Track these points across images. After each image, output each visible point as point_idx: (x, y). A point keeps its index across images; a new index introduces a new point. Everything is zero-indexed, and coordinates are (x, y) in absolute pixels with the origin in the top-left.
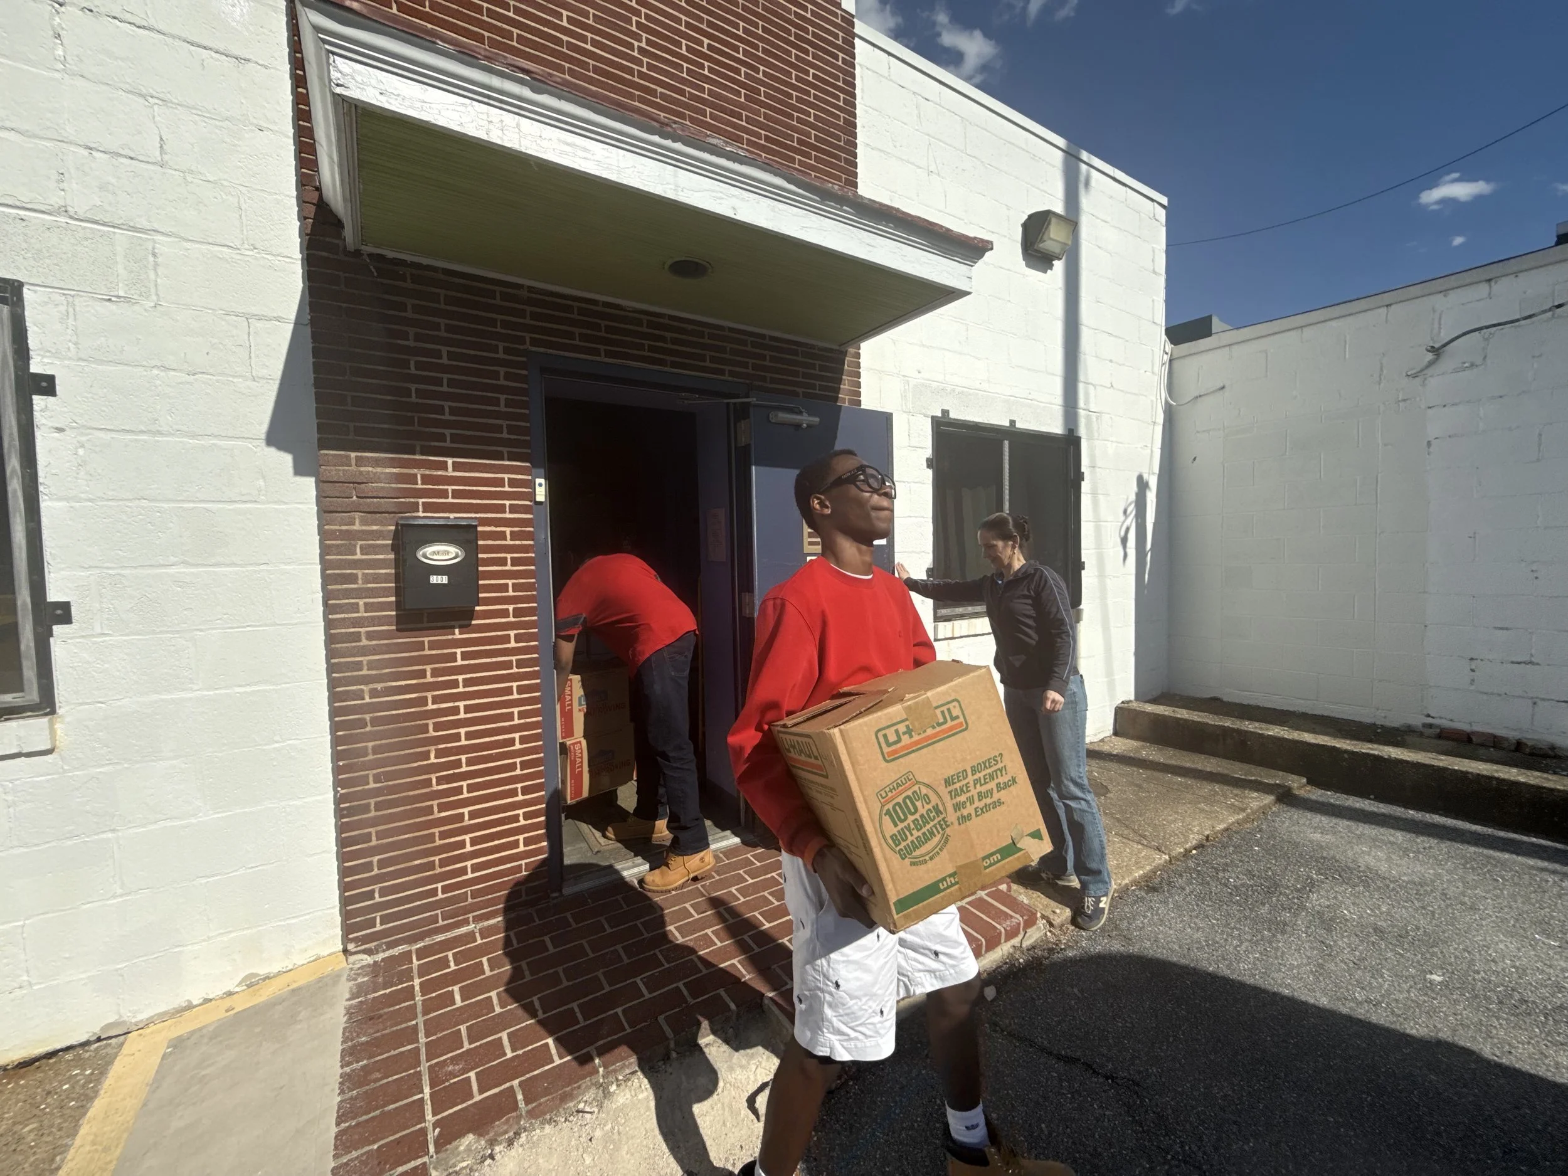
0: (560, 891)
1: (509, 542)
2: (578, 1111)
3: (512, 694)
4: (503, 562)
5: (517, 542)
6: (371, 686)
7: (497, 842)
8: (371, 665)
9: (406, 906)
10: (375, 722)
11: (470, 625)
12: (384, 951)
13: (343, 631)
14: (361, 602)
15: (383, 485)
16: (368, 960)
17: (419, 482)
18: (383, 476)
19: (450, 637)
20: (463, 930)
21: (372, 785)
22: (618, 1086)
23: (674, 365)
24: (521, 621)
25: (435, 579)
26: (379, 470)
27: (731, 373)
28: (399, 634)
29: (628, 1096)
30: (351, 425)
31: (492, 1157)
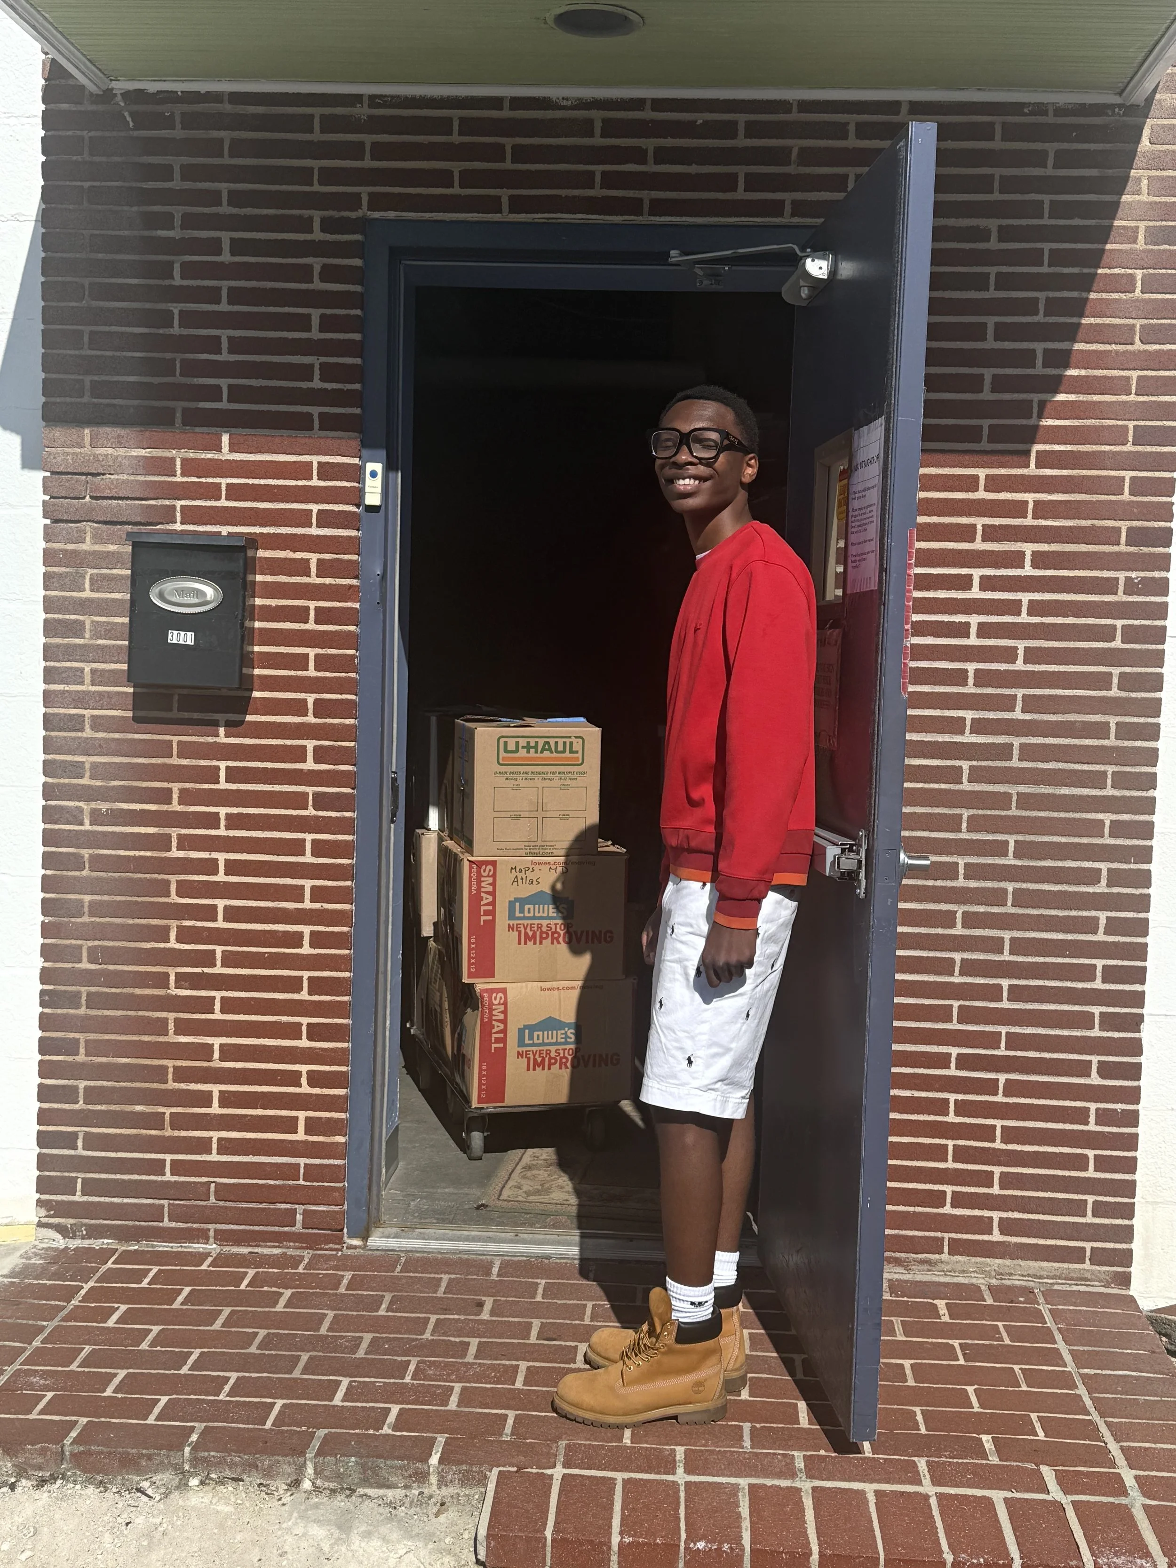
0: (365, 1238)
1: (314, 579)
2: (139, 1490)
3: (303, 854)
4: (301, 615)
5: (328, 581)
6: (93, 805)
7: (259, 1112)
8: (97, 771)
9: (118, 1176)
10: (97, 863)
11: (242, 722)
12: (83, 1238)
13: (62, 711)
14: (87, 668)
15: (125, 477)
16: (60, 1242)
17: (179, 472)
18: (126, 462)
19: (211, 739)
20: (198, 1247)
21: (85, 965)
22: (202, 1483)
23: (658, 207)
24: (325, 724)
25: (176, 637)
26: (122, 452)
27: (799, 208)
28: (136, 726)
29: (206, 1500)
30: (88, 379)
31: (13, 1487)
